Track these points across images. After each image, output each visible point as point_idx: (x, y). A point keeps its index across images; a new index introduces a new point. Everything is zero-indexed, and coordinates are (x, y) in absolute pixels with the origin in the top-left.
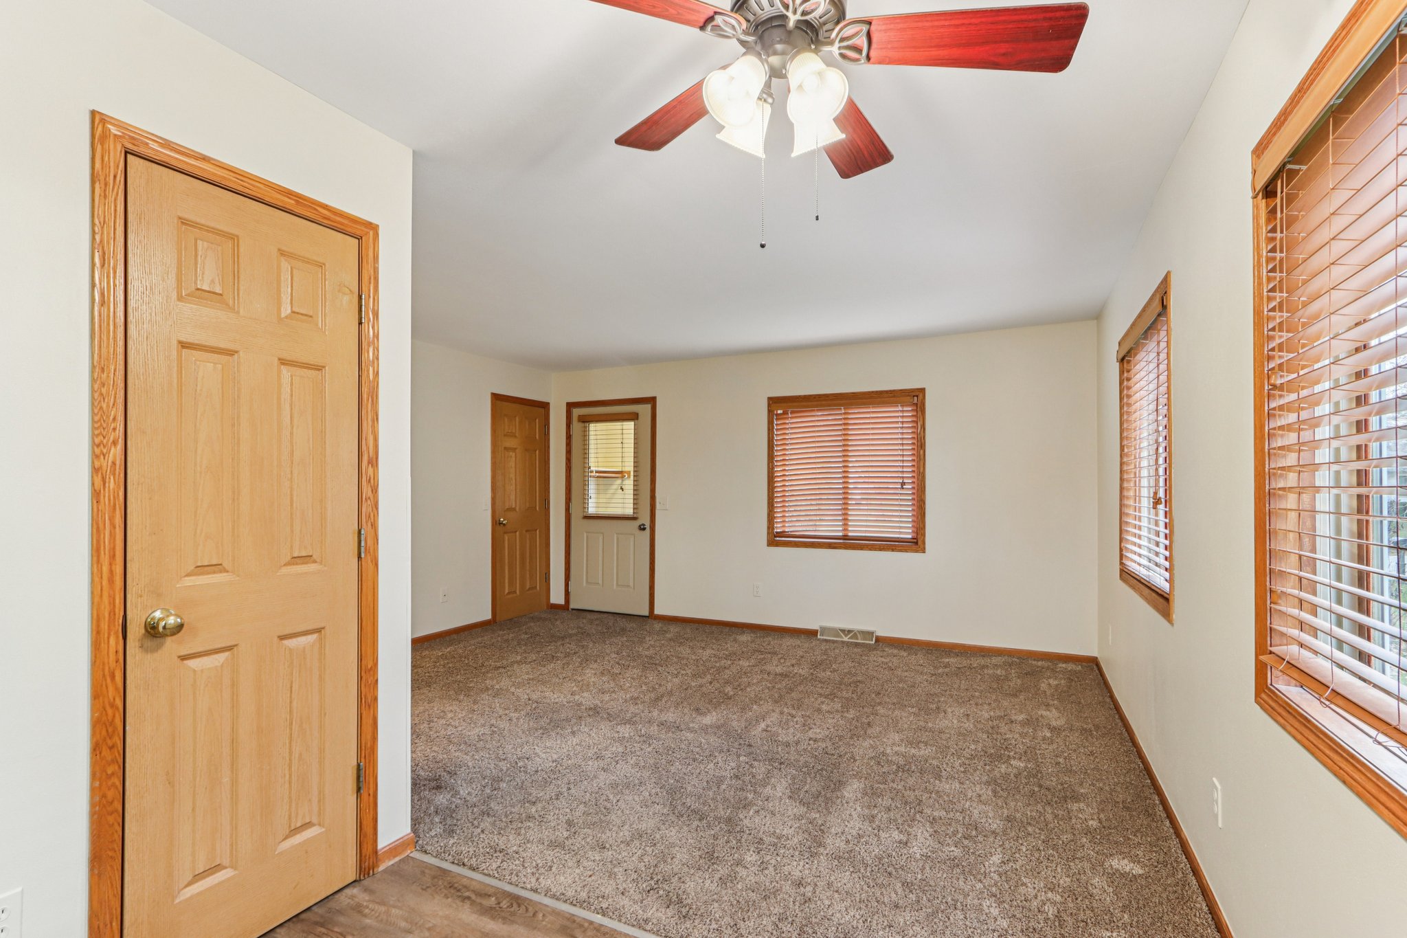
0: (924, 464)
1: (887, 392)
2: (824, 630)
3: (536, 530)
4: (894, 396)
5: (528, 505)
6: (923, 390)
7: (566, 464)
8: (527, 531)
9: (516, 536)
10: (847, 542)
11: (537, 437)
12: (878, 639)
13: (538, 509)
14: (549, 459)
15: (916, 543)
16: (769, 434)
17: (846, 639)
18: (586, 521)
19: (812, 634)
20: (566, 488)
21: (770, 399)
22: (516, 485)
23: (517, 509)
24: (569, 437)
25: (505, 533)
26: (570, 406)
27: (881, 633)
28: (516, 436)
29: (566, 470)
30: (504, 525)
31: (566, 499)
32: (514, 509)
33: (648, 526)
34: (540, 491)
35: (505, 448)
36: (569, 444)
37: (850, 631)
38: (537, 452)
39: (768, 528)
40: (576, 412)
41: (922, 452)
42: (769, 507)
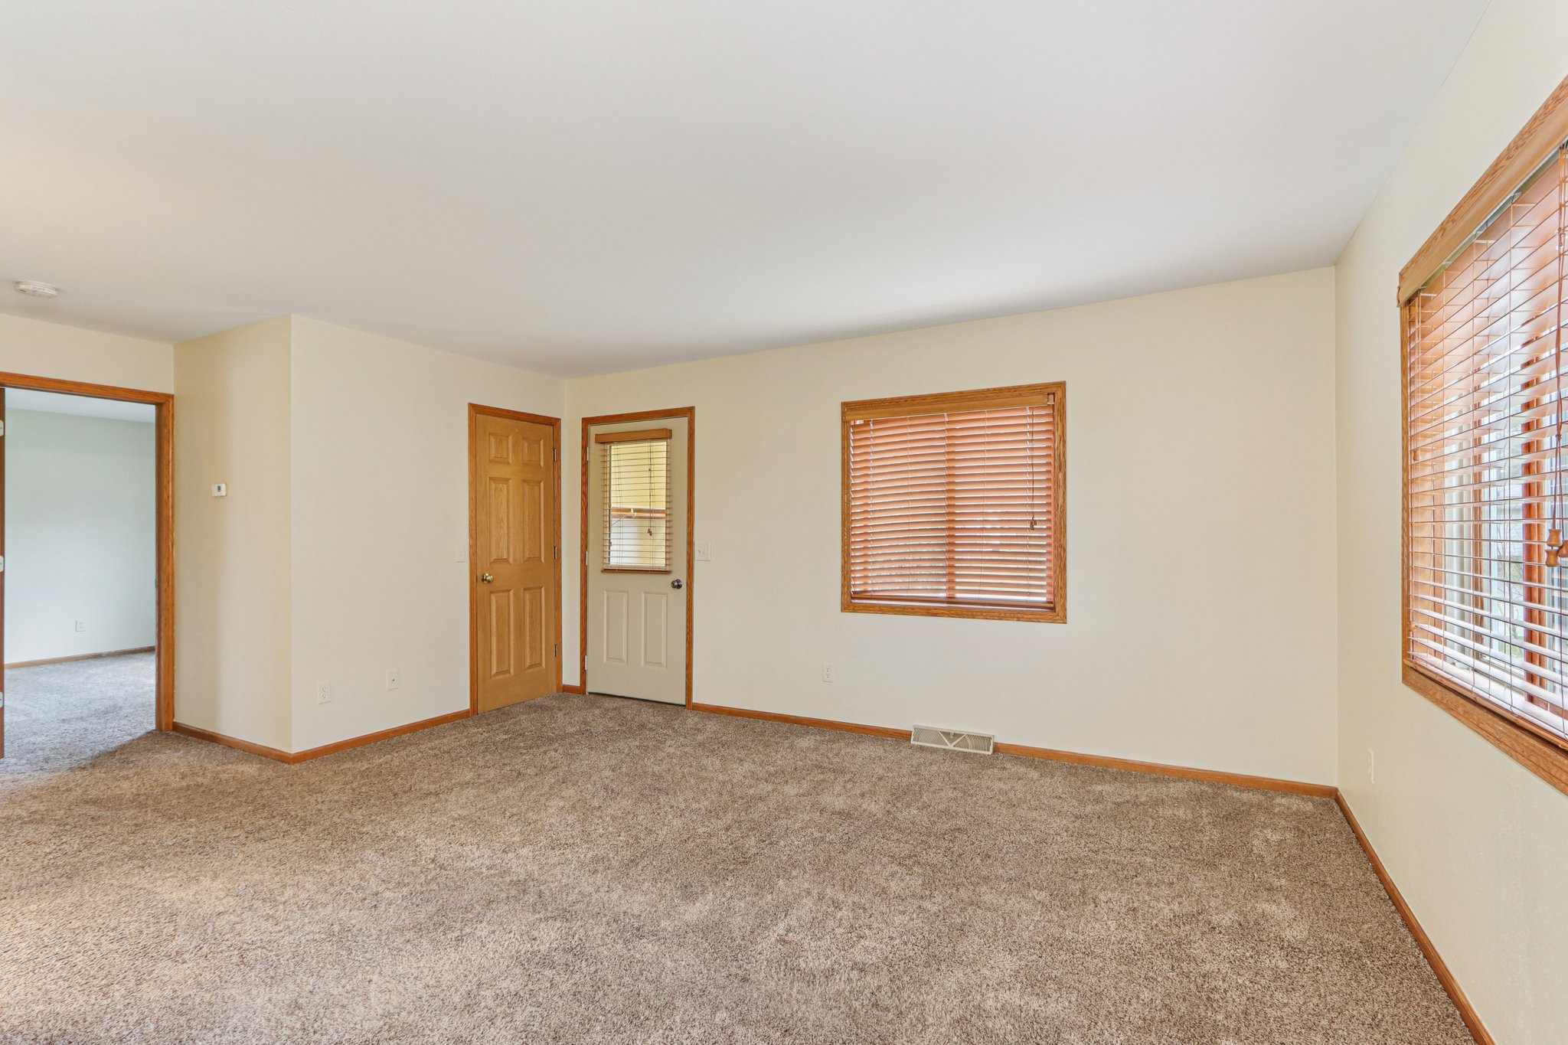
0: (1064, 493)
1: (1009, 389)
2: (920, 730)
3: (541, 588)
4: (1020, 395)
5: (527, 555)
6: (1062, 385)
7: (582, 499)
8: (525, 589)
9: (509, 596)
10: (953, 608)
11: (542, 464)
12: (997, 748)
13: (543, 560)
14: (559, 493)
15: (1053, 609)
16: (843, 454)
17: (950, 746)
18: (606, 575)
19: (905, 736)
20: (582, 532)
21: (844, 405)
22: (508, 527)
23: (511, 560)
24: (585, 464)
25: (491, 592)
26: (587, 422)
27: (1002, 739)
28: (508, 463)
29: (582, 508)
30: (489, 581)
31: (582, 546)
32: (507, 561)
33: (684, 583)
34: (546, 535)
35: (491, 478)
36: (585, 473)
37: (957, 736)
38: (542, 484)
39: (843, 586)
40: (595, 430)
41: (1061, 476)
42: (843, 557)
